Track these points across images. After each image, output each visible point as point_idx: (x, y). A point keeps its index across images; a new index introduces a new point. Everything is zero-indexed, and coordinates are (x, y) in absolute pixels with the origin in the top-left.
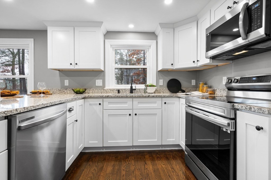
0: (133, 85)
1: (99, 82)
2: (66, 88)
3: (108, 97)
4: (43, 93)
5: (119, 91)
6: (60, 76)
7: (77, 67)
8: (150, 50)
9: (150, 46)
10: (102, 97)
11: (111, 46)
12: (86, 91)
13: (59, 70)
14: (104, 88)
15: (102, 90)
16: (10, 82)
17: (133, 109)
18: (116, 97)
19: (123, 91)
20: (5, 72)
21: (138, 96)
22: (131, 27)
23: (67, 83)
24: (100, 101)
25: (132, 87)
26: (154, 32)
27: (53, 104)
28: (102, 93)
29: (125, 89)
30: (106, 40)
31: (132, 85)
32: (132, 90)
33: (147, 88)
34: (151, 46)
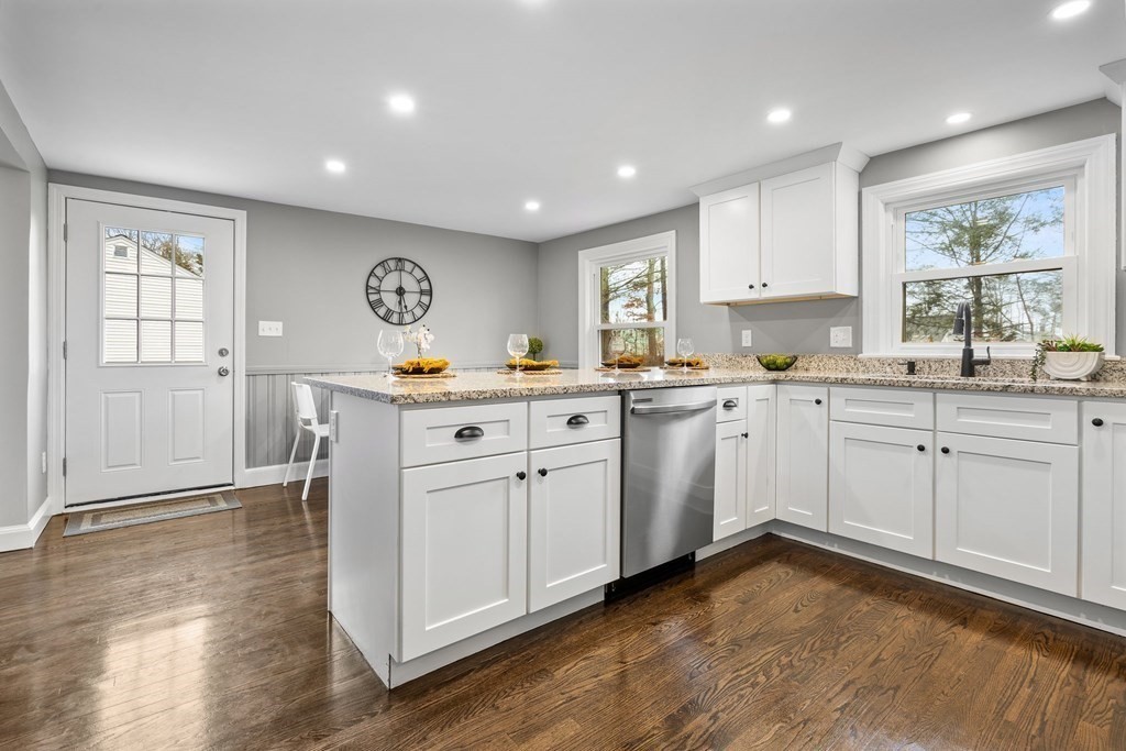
0: (974, 345)
1: (840, 336)
2: (744, 353)
3: (842, 382)
4: (689, 365)
5: (912, 367)
6: (732, 320)
7: (767, 294)
8: (1079, 182)
9: (1083, 166)
10: (825, 382)
11: (886, 204)
12: (799, 364)
13: (728, 304)
14: (857, 354)
15: (852, 360)
16: (643, 336)
17: (934, 431)
18: (870, 384)
19: (930, 366)
20: (632, 305)
21: (954, 384)
22: (959, 119)
23: (747, 338)
24: (820, 392)
25: (968, 353)
26: (1105, 98)
27: (686, 384)
28: (848, 371)
29: (942, 361)
30: (864, 190)
31: (968, 343)
32: (969, 366)
33: (1043, 358)
34: (1087, 166)
